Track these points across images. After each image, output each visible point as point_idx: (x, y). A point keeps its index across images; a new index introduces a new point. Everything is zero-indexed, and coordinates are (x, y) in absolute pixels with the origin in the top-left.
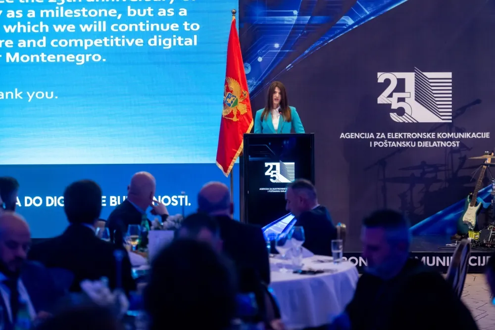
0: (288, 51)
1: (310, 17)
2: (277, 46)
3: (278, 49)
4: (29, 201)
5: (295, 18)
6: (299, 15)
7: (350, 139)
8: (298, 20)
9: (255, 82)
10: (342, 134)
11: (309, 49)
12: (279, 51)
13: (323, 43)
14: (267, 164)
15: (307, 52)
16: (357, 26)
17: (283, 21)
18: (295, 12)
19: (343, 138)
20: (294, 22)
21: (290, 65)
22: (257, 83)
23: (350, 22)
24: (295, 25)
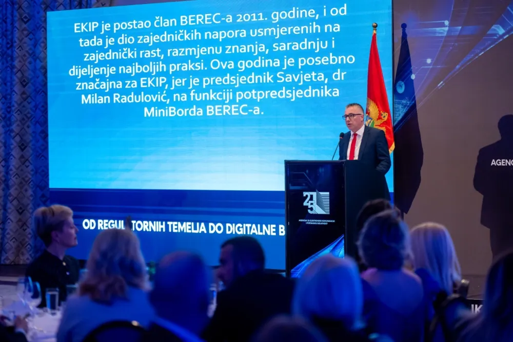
0: (439, 67)
1: (460, 27)
2: (429, 61)
3: (430, 65)
4: (212, 228)
5: (446, 29)
6: (450, 25)
7: (501, 166)
8: (449, 31)
9: (408, 103)
10: (493, 160)
11: (460, 64)
12: (431, 67)
13: (474, 57)
14: (305, 194)
15: (458, 67)
16: (507, 36)
17: (435, 32)
18: (447, 23)
19: (494, 165)
20: (445, 34)
21: (442, 82)
22: (410, 103)
23: (501, 31)
24: (446, 37)
